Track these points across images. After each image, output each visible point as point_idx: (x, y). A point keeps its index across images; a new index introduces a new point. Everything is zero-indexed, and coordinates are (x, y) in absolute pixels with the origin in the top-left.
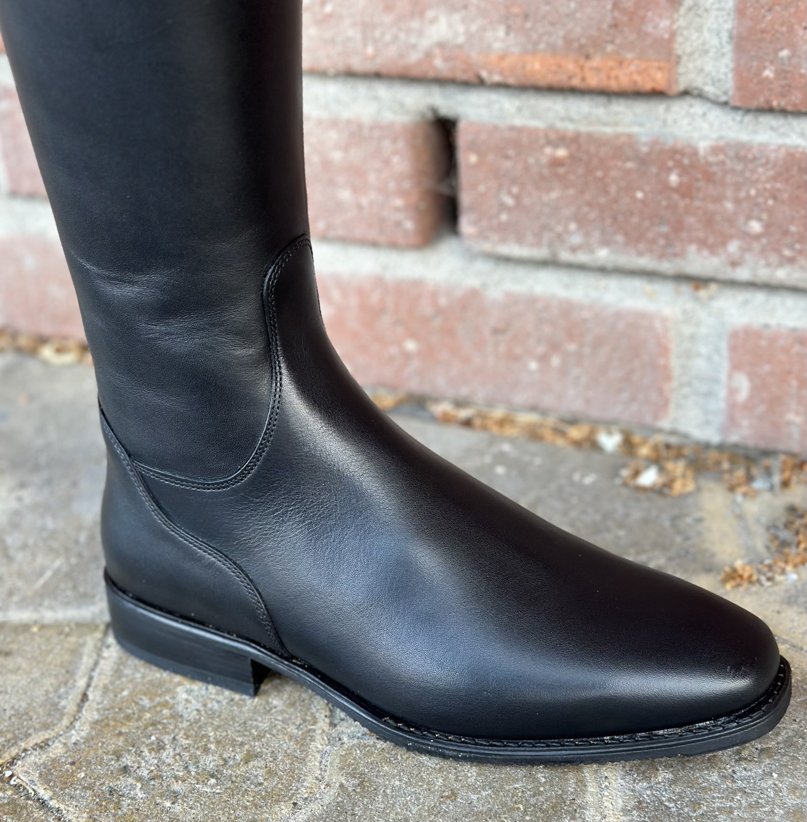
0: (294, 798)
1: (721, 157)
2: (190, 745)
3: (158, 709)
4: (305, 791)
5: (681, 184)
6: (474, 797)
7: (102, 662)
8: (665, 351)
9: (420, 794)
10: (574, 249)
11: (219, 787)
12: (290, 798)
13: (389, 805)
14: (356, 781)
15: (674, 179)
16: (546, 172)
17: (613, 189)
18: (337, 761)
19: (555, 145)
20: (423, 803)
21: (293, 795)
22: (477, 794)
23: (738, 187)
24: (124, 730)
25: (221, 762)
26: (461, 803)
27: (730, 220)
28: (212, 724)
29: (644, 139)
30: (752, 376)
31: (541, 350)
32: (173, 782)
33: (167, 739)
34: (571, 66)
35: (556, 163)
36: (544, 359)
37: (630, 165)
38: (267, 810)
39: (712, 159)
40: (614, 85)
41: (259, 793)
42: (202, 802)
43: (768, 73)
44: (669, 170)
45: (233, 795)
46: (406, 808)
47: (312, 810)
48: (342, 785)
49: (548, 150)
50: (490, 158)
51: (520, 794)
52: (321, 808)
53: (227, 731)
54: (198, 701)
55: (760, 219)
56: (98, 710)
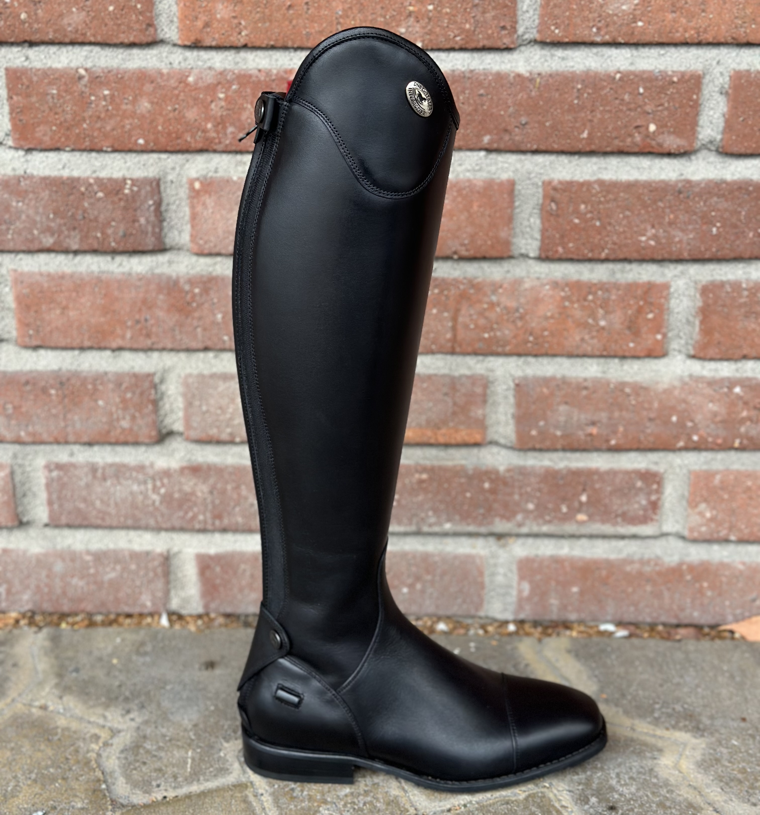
1: (511, 474)
5: (490, 488)
7: (265, 804)
8: (481, 574)
15: (487, 485)
16: (416, 487)
17: (453, 493)
19: (421, 472)
23: (520, 488)
27: (517, 504)
29: (470, 467)
30: (531, 582)
31: (410, 581)
34: (429, 433)
35: (421, 481)
36: (411, 586)
39: (507, 475)
40: (453, 441)
43: (534, 433)
44: (484, 482)
49: (417, 476)
55: (532, 502)
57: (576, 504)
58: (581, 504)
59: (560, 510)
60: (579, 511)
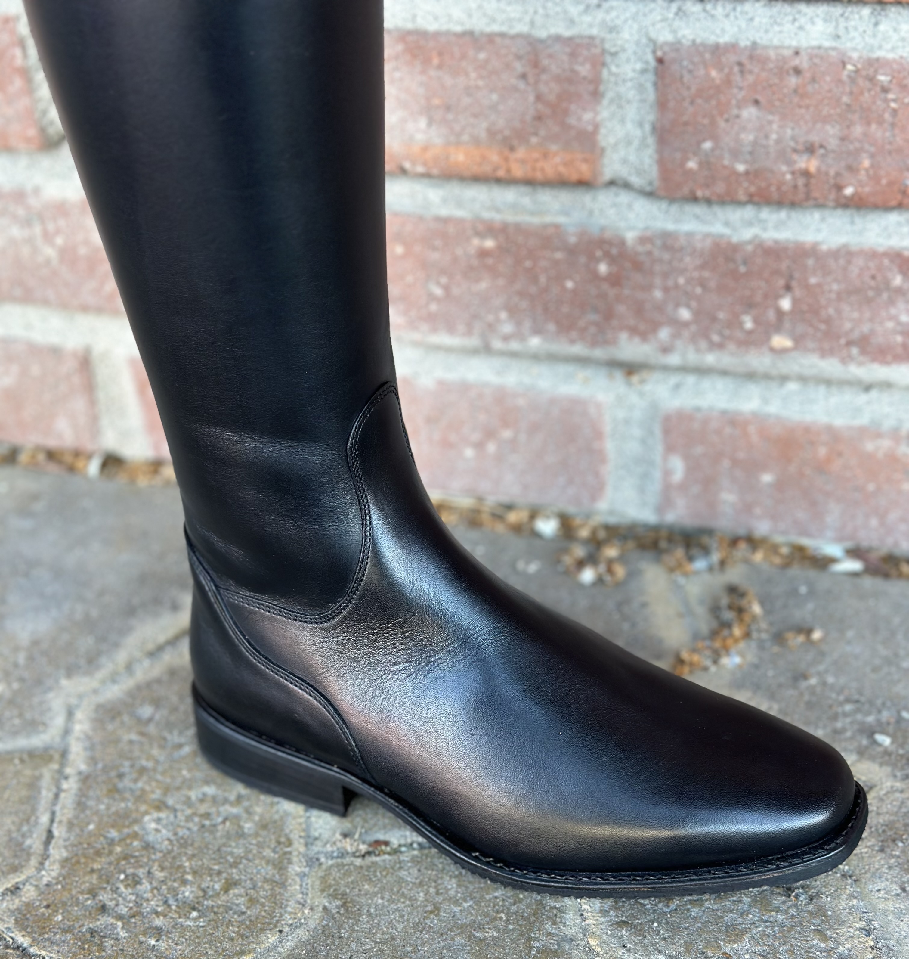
0: (279, 925)
1: (648, 247)
2: (166, 877)
3: (128, 841)
4: (289, 917)
5: (610, 274)
6: (457, 909)
7: (62, 795)
8: (599, 435)
9: (403, 911)
10: (506, 338)
11: (202, 920)
12: (275, 926)
13: (374, 925)
14: (339, 903)
16: (475, 262)
17: (543, 279)
18: (318, 883)
19: (483, 235)
20: (408, 920)
21: (278, 921)
22: (459, 906)
23: (666, 275)
24: (96, 866)
25: (201, 894)
26: (444, 917)
27: (660, 308)
28: (186, 854)
29: (571, 230)
30: (686, 457)
31: (476, 437)
32: (154, 918)
33: (141, 872)
34: (495, 158)
35: (483, 253)
36: (480, 446)
37: (559, 255)
38: (253, 940)
39: (640, 249)
41: (242, 922)
42: (187, 937)
43: (692, 165)
44: (598, 261)
45: (217, 927)
46: (392, 927)
47: (298, 937)
48: (325, 908)
49: (476, 241)
50: (417, 248)
51: (501, 903)
52: (307, 933)
53: (202, 860)
54: (169, 831)
55: (688, 306)
56: (66, 847)
57: (771, 315)
58: (780, 313)
59: (741, 324)
60: (778, 328)
